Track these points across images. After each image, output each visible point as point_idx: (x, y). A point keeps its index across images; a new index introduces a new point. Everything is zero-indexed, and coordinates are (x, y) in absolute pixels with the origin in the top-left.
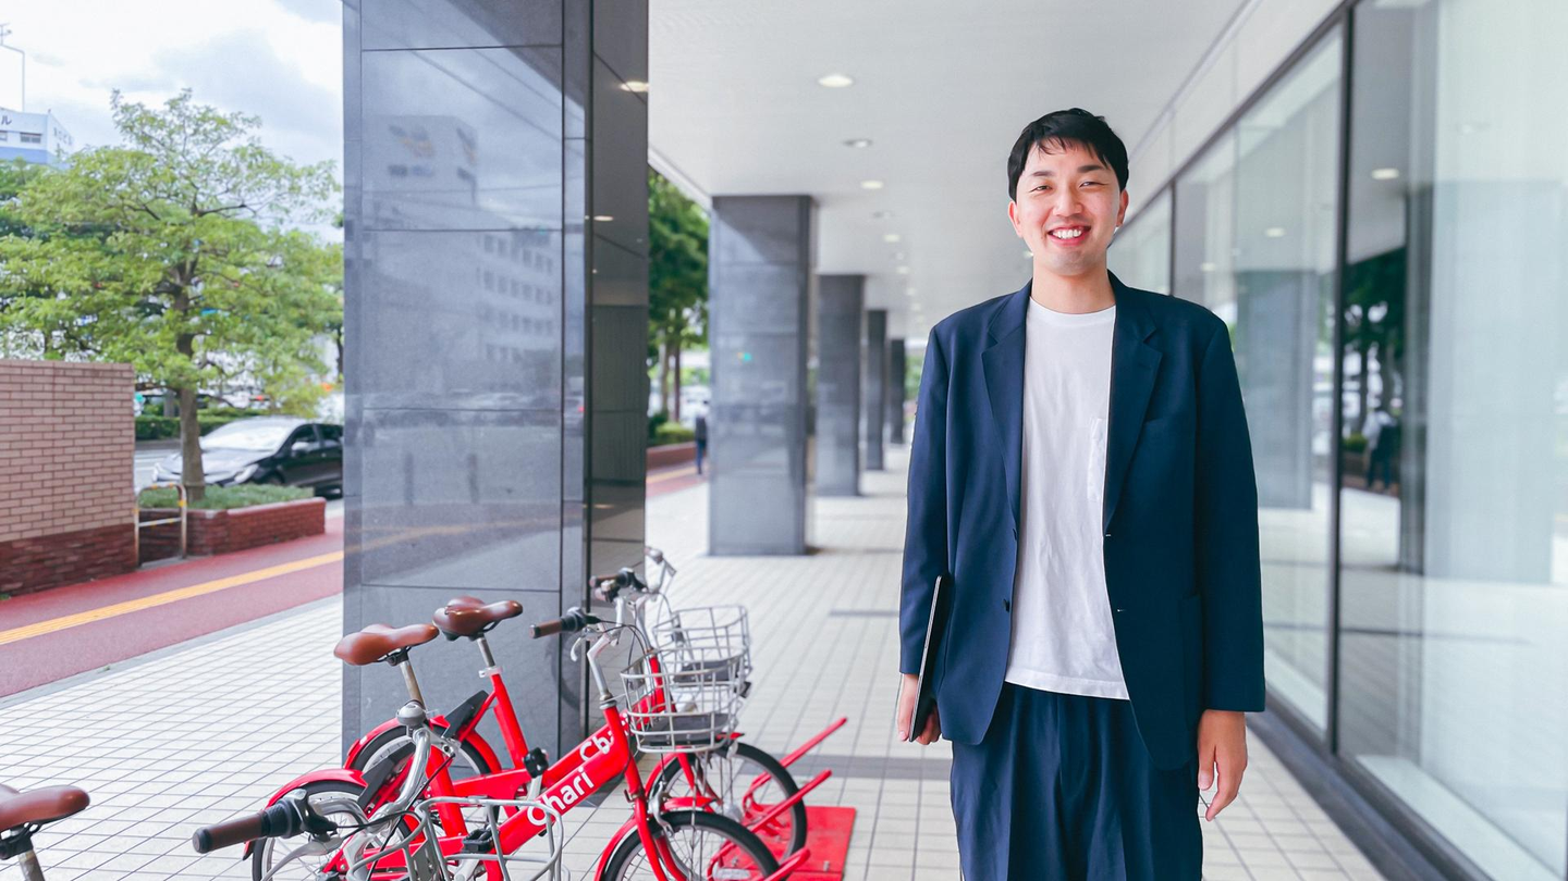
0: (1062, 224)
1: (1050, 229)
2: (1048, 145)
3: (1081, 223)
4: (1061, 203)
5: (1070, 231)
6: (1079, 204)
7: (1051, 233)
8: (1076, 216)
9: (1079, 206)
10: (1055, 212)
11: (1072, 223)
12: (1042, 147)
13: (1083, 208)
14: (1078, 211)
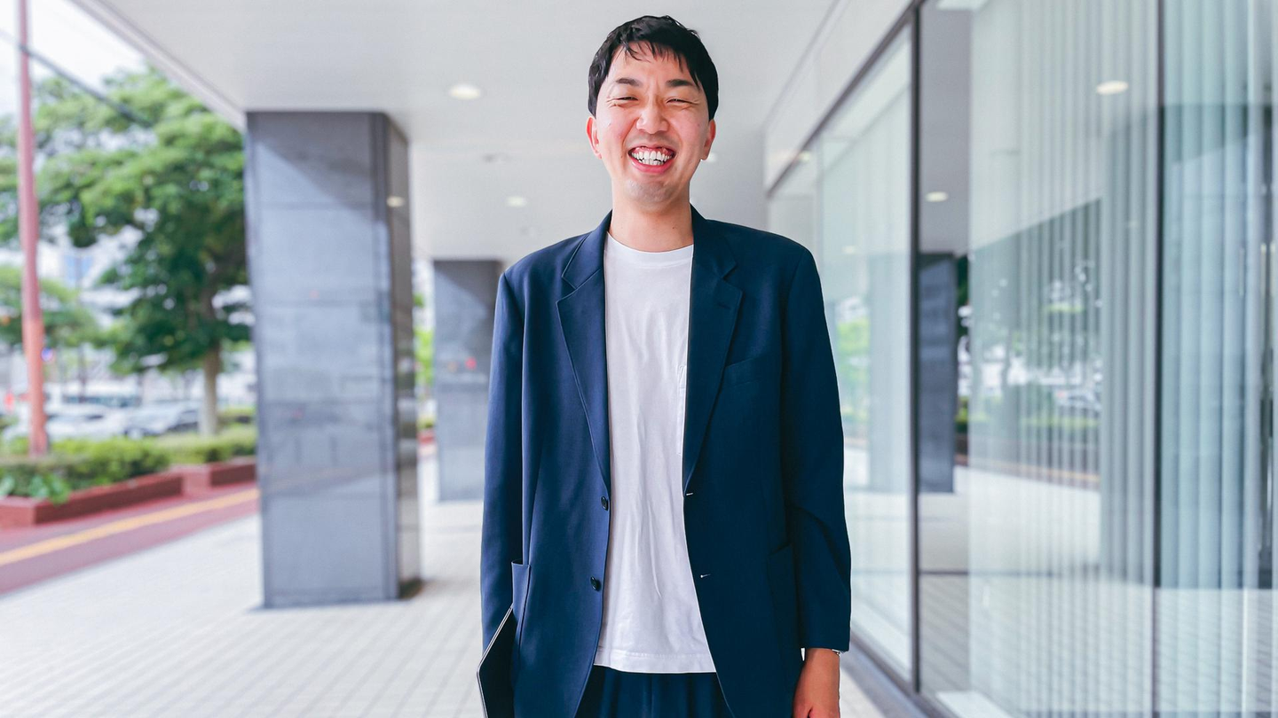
0: (644, 141)
1: (631, 146)
2: (635, 48)
3: (665, 143)
4: (646, 117)
5: (654, 152)
6: (665, 120)
7: (631, 152)
8: (660, 134)
9: (664, 123)
10: (639, 125)
11: (655, 143)
12: (629, 50)
13: (669, 125)
14: (663, 128)
